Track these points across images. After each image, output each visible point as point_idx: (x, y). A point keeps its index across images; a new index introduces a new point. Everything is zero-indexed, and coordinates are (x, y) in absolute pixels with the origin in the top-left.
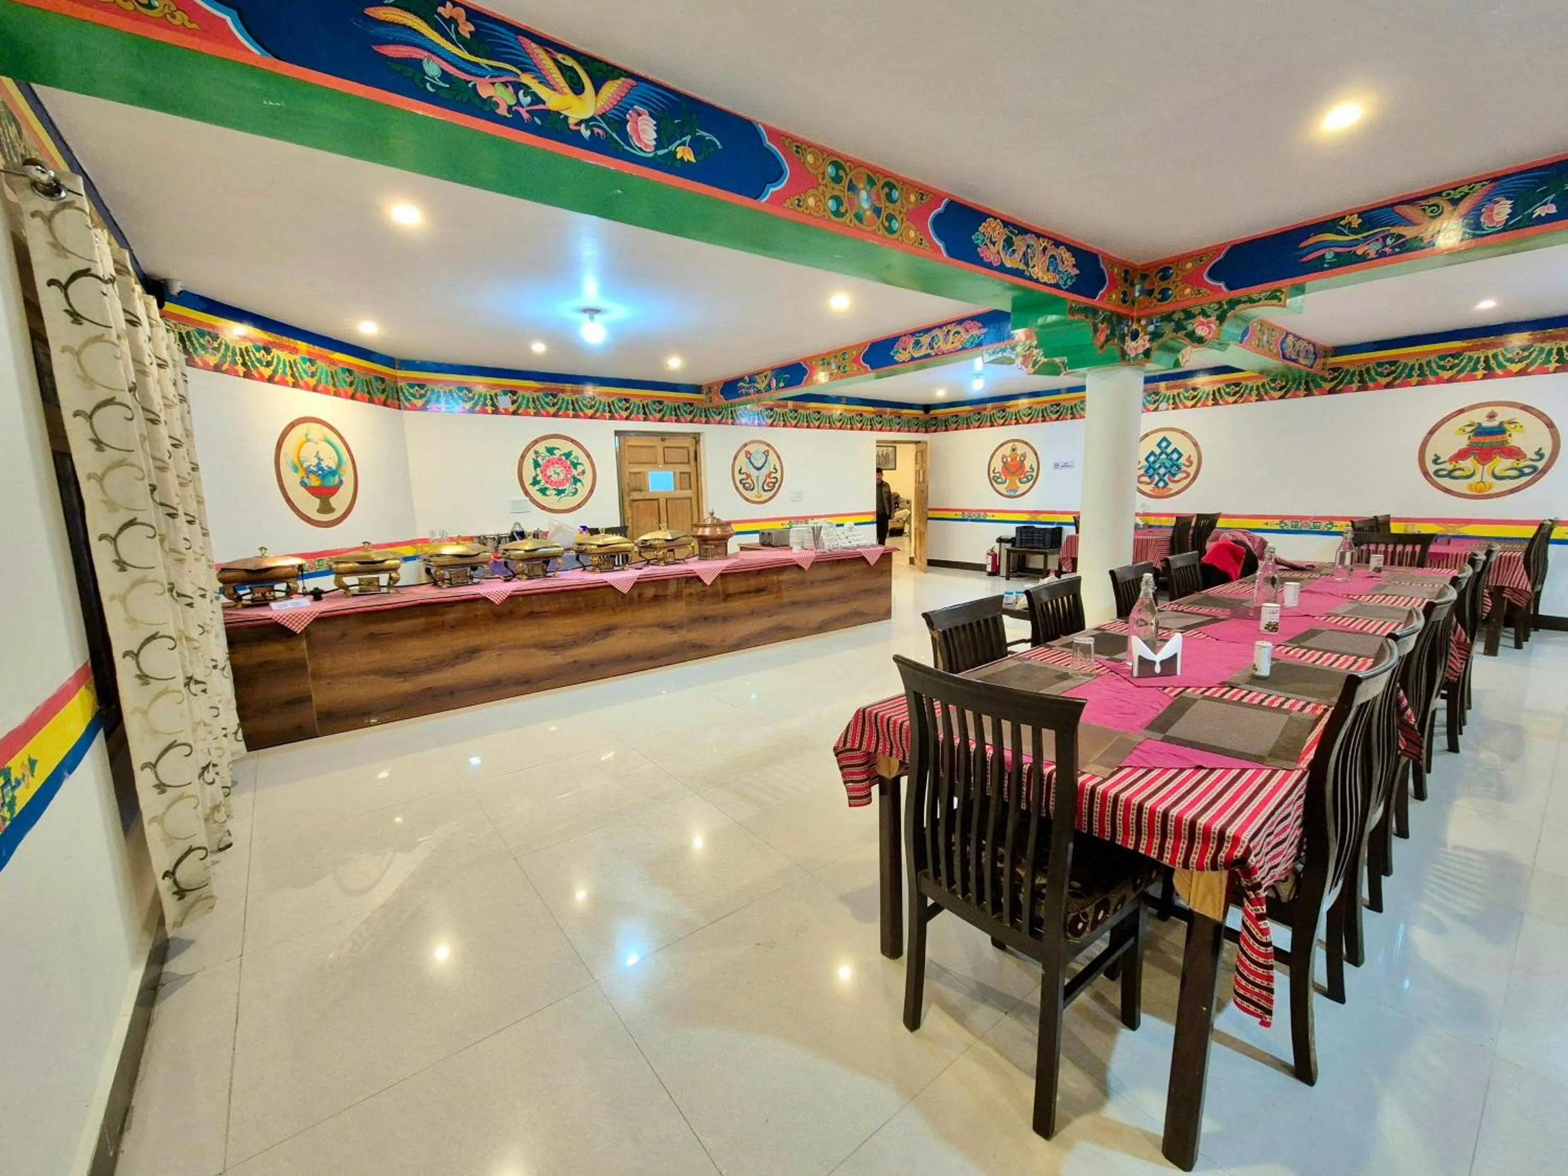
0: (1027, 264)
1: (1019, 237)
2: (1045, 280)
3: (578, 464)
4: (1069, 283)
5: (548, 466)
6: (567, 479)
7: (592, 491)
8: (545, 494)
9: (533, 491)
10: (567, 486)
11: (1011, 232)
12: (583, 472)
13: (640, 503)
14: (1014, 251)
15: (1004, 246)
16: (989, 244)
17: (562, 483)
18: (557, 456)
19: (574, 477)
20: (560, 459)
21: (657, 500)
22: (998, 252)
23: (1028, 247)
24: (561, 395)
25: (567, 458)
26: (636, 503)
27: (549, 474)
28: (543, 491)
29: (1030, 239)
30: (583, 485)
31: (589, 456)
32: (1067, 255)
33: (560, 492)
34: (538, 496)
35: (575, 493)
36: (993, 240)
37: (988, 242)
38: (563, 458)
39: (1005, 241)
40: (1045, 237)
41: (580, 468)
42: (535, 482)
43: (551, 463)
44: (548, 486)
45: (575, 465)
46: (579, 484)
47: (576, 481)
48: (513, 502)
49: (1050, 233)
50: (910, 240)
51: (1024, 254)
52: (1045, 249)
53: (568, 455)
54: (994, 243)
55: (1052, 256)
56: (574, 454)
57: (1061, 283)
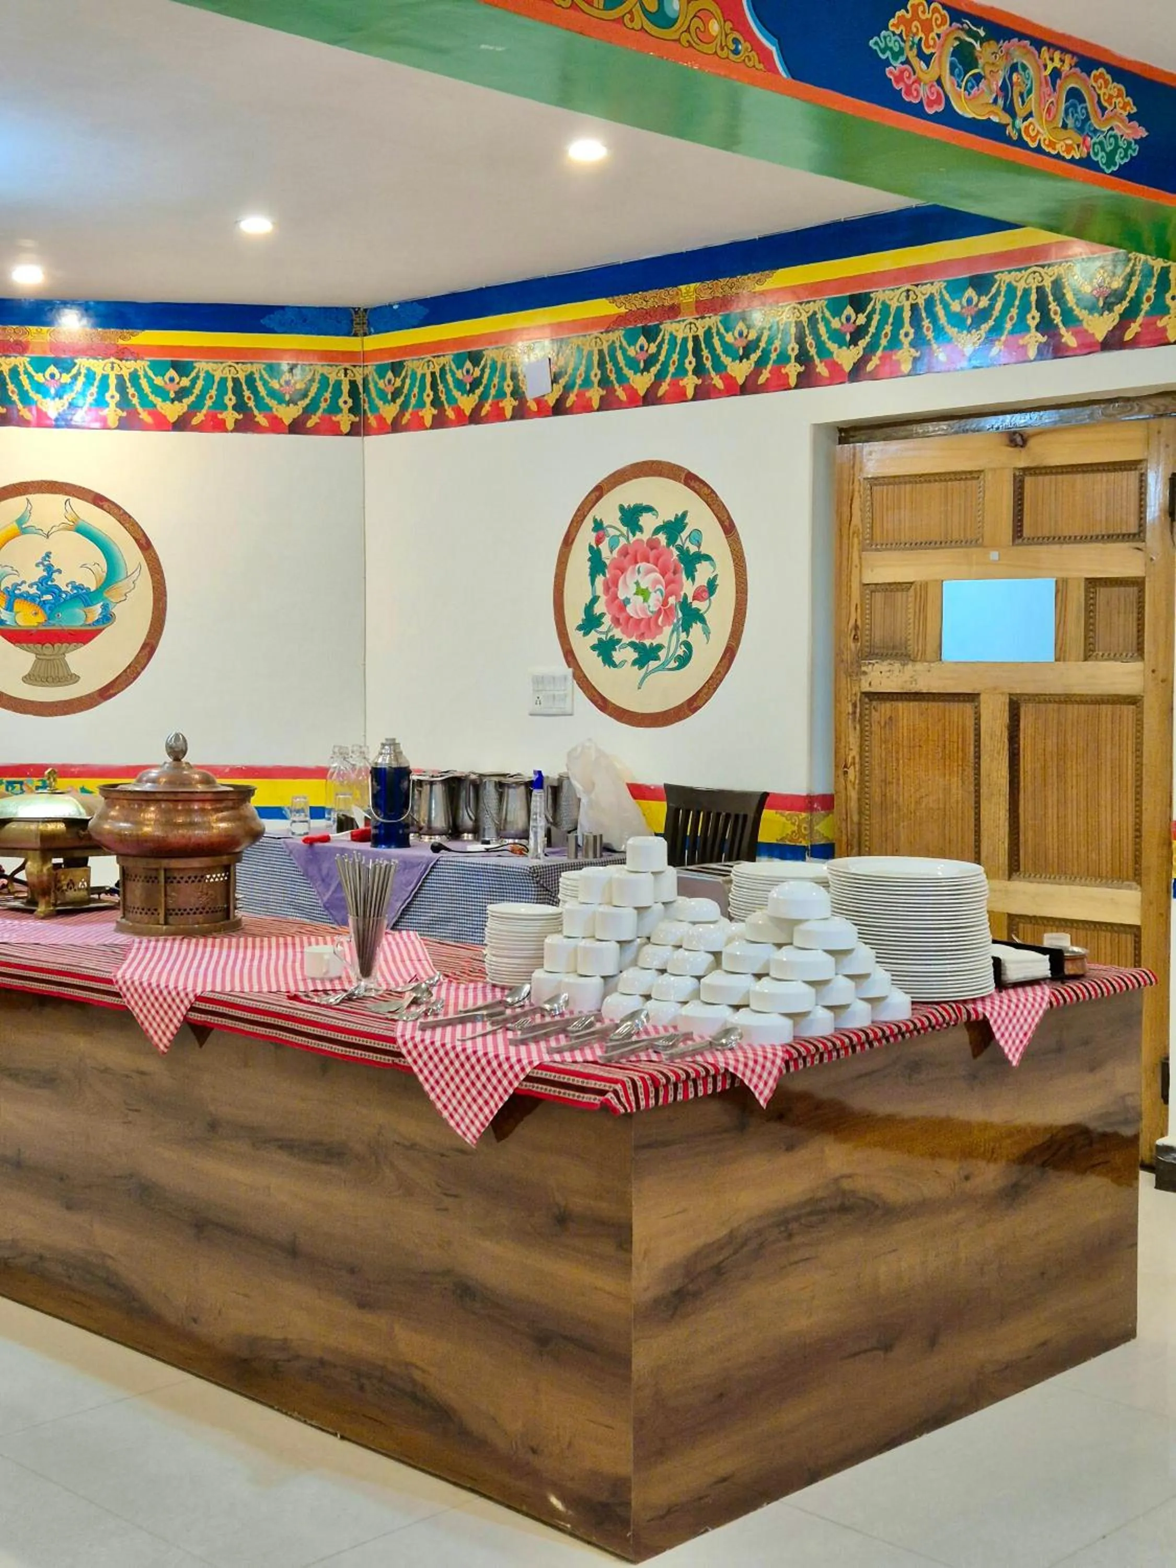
0: (1010, 110)
1: (992, 46)
2: (1060, 148)
3: (701, 557)
4: (1119, 160)
5: (623, 571)
6: (665, 610)
7: (730, 654)
8: (609, 661)
9: (582, 645)
10: (663, 638)
11: (969, 33)
12: (711, 587)
13: (901, 706)
14: (978, 78)
15: (953, 67)
16: (915, 61)
17: (649, 625)
18: (645, 536)
19: (684, 605)
20: (653, 544)
21: (972, 697)
22: (939, 82)
23: (1014, 68)
24: (669, 327)
25: (671, 540)
26: (886, 708)
27: (622, 596)
28: (605, 649)
29: (1019, 51)
30: (707, 632)
31: (729, 528)
32: (1112, 91)
33: (646, 655)
34: (590, 662)
35: (683, 661)
36: (927, 52)
37: (912, 55)
38: (662, 538)
39: (954, 54)
40: (1051, 46)
41: (703, 572)
42: (591, 622)
43: (631, 556)
44: (617, 633)
45: (691, 561)
46: (697, 628)
47: (691, 617)
48: (539, 681)
49: (1069, 38)
50: (711, 40)
51: (1004, 88)
52: (1056, 74)
53: (674, 527)
54: (927, 59)
55: (1074, 95)
56: (692, 523)
57: (1101, 158)
